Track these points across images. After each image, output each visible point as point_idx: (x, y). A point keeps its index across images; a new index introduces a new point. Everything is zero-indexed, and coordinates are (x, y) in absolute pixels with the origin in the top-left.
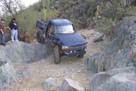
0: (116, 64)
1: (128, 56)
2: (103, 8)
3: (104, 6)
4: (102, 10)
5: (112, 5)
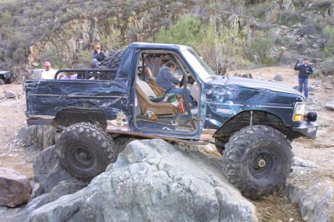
2: (40, 51)
3: (43, 48)
4: (39, 54)
5: (55, 48)
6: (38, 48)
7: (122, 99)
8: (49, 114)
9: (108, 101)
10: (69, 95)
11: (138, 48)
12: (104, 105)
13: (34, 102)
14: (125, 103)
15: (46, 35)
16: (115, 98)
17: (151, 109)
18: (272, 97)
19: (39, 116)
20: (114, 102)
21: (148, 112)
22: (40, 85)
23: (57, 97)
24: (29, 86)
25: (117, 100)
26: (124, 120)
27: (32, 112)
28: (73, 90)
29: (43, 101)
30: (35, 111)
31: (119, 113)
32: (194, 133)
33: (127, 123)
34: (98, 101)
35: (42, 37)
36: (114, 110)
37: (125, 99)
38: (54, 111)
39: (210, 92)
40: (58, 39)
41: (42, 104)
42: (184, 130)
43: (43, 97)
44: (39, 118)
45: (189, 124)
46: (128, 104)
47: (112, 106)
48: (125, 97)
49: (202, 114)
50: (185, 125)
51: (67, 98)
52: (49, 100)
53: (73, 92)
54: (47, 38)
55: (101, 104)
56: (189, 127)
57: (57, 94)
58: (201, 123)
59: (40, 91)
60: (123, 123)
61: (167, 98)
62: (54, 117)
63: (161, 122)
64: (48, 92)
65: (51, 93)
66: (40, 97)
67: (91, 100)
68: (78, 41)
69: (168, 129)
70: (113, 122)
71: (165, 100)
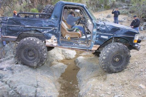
0: (6, 54)
1: (13, 47)
2: (4, 11)
3: (5, 9)
4: (3, 13)
5: (10, 9)
6: (2, 10)
7: (55, 29)
8: (14, 36)
9: (47, 30)
10: (26, 26)
11: (63, 4)
12: (45, 32)
13: (5, 29)
14: (56, 31)
15: (5, 3)
16: (50, 29)
17: (68, 35)
18: (126, 31)
19: (8, 36)
20: (50, 30)
21: (66, 36)
22: (9, 20)
23: (19, 27)
24: (2, 20)
25: (52, 29)
26: (55, 40)
27: (4, 34)
28: (28, 23)
29: (11, 29)
30: (6, 34)
31: (53, 36)
32: (88, 47)
33: (56, 41)
34: (41, 30)
35: (3, 4)
36: (50, 34)
37: (56, 29)
38: (17, 34)
39: (98, 28)
40: (11, 4)
41: (10, 30)
42: (83, 45)
43: (11, 26)
44: (8, 37)
45: (86, 42)
46: (58, 32)
47: (48, 33)
48: (56, 28)
49: (93, 38)
50: (84, 43)
51: (25, 28)
52: (14, 28)
53: (27, 24)
54: (6, 5)
55: (43, 31)
56: (86, 44)
57: (19, 25)
58: (92, 42)
59: (9, 23)
60: (54, 41)
61: (75, 30)
62: (17, 37)
63: (72, 41)
64: (13, 24)
65: (15, 25)
66: (9, 26)
67: (37, 29)
68: (20, 4)
69: (76, 45)
70: (49, 41)
71: (74, 31)
